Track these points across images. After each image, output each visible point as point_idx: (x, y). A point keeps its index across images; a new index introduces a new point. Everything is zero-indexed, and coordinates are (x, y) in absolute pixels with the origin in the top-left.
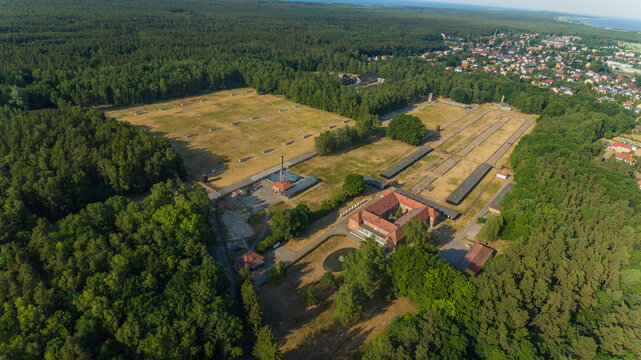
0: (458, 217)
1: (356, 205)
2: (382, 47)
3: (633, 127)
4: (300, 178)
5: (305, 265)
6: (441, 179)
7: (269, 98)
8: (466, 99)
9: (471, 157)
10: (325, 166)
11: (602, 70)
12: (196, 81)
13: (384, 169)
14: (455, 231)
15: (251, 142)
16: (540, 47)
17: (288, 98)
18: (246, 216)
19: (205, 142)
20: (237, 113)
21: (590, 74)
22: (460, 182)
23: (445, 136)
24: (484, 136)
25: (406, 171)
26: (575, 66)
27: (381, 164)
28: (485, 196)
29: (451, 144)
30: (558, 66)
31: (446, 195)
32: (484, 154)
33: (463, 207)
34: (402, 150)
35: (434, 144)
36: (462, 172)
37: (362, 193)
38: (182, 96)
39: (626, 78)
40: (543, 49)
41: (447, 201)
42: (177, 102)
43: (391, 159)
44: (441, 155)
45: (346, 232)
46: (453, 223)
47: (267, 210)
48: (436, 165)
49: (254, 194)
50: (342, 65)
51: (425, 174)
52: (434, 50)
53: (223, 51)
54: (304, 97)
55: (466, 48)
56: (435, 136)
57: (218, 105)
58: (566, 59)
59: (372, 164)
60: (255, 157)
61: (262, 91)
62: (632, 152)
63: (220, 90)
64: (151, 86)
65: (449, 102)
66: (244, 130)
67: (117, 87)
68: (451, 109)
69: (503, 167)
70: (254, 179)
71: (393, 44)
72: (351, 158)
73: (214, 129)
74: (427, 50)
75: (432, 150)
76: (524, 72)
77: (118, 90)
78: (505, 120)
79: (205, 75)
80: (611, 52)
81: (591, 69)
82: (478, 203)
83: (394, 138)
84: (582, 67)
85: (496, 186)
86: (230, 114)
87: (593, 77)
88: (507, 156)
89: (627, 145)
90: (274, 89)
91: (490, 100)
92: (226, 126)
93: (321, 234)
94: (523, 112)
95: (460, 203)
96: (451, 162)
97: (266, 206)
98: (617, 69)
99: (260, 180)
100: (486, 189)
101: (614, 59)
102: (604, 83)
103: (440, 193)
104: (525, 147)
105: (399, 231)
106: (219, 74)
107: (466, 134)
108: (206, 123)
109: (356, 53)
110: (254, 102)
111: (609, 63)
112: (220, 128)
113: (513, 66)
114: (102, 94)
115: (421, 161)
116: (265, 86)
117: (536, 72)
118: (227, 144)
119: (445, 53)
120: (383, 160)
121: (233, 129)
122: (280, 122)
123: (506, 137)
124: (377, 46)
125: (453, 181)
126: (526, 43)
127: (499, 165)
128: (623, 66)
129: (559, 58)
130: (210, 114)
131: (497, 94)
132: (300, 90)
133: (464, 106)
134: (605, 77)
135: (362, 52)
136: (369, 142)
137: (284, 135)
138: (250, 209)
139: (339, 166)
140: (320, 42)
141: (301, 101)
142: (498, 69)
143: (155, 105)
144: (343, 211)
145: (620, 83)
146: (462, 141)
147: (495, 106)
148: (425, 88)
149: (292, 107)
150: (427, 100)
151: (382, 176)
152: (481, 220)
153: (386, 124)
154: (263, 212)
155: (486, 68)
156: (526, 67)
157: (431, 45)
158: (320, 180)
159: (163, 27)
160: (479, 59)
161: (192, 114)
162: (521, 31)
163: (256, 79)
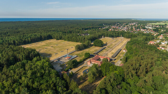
0: (115, 60)
1: (89, 60)
2: (88, 28)
3: (154, 39)
4: (72, 56)
5: (78, 73)
6: (109, 53)
7: (60, 41)
8: (112, 36)
9: (116, 48)
10: (78, 53)
11: (144, 28)
12: (38, 38)
14: (115, 63)
15: (57, 50)
16: (128, 25)
17: (65, 40)
18: (59, 65)
19: (44, 51)
20: (51, 44)
21: (142, 29)
22: (114, 53)
23: (108, 45)
24: (118, 44)
25: (100, 52)
26: (138, 28)
27: (93, 51)
28: (121, 55)
29: (110, 46)
30: (133, 29)
31: (111, 56)
32: (119, 47)
33: (116, 58)
34: (98, 48)
35: (106, 46)
36: (114, 51)
37: (89, 57)
38: (35, 42)
39: (150, 30)
40: (129, 26)
41: (112, 57)
42: (34, 43)
44: (108, 48)
45: (87, 66)
46: (114, 61)
47: (65, 63)
48: (108, 50)
49: (61, 61)
50: (78, 32)
51: (105, 52)
52: (101, 27)
53: (45, 31)
54: (69, 39)
55: (110, 27)
56: (106, 45)
57: (46, 43)
58: (135, 27)
59: (91, 52)
60: (59, 53)
61: (57, 39)
62: (155, 43)
63: (45, 40)
64: (26, 40)
66: (54, 48)
68: (108, 39)
69: (124, 49)
70: (60, 57)
71: (91, 27)
72: (85, 51)
73: (46, 48)
74: (100, 28)
75: (106, 48)
76: (125, 30)
77: (17, 41)
78: (123, 40)
79: (41, 37)
80: (146, 25)
81: (142, 28)
82: (119, 57)
83: (95, 46)
84: (140, 28)
85: (123, 53)
86: (49, 45)
88: (125, 47)
89: (153, 42)
90: (61, 38)
91: (118, 36)
92: (49, 47)
93: (81, 67)
94: (127, 38)
95: (115, 57)
96: (111, 50)
97: (65, 62)
98: (148, 28)
99: (62, 57)
100: (121, 54)
101: (147, 26)
102: (145, 31)
104: (129, 44)
105: (101, 63)
106: (45, 36)
107: (114, 44)
108: (43, 47)
109: (81, 29)
110: (56, 42)
111: (146, 27)
112: (47, 48)
113: (122, 29)
114: (12, 42)
115: (103, 50)
116: (58, 38)
117: (128, 30)
118: (50, 51)
119: (105, 28)
120: (94, 51)
121: (51, 48)
122: (64, 45)
123: (123, 44)
124: (87, 27)
125: (112, 53)
126: (125, 25)
127: (123, 49)
128: (149, 27)
129: (133, 27)
130: (44, 45)
131: (120, 35)
132: (68, 37)
133: (112, 38)
134: (145, 30)
135: (83, 29)
136: (89, 47)
137: (65, 48)
138: (60, 64)
139: (82, 53)
140: (71, 28)
141: (69, 40)
142: (119, 30)
143: (28, 45)
144: (85, 62)
145: (149, 31)
146: (113, 45)
147: (120, 38)
148: (101, 34)
149: (66, 42)
150: (102, 38)
151: (94, 54)
152: (121, 60)
153: (93, 43)
154: (63, 64)
155: (116, 30)
156: (126, 29)
157: (101, 26)
158: (78, 56)
159: (26, 27)
160: (113, 29)
161: (39, 46)
162: (123, 22)
163: (55, 36)
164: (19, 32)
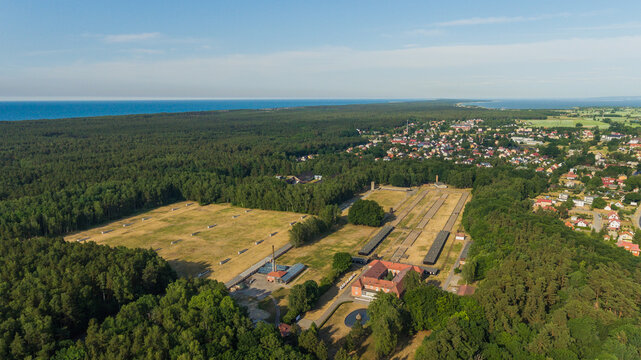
0: (438, 272)
1: (349, 278)
2: (306, 147)
3: (548, 186)
4: (288, 268)
5: (330, 327)
6: (411, 249)
7: (214, 208)
8: (406, 183)
9: (429, 227)
10: (305, 255)
11: (510, 145)
12: (131, 200)
13: (359, 249)
14: (440, 283)
15: (222, 247)
16: (451, 132)
17: (235, 204)
18: (256, 303)
19: (172, 254)
20: (189, 225)
21: (501, 150)
22: (428, 248)
23: (400, 216)
24: (432, 211)
25: (379, 247)
26: (486, 144)
27: (354, 246)
28: (453, 255)
29: (408, 221)
30: (472, 146)
31: (422, 259)
32: (439, 224)
33: (438, 264)
34: (367, 233)
35: (394, 223)
36: (427, 240)
37: (350, 269)
38: (119, 218)
39: (531, 149)
40: (454, 134)
41: (425, 263)
42: (116, 223)
43: (362, 241)
44: (404, 231)
45: (350, 299)
46: (436, 278)
47: (271, 296)
48: (403, 239)
49: (252, 287)
50: (274, 167)
51: (396, 247)
52: (355, 145)
53: (142, 168)
54: (253, 201)
55: (384, 139)
56: (391, 217)
57: (164, 220)
58: (477, 140)
59: (346, 246)
60: (234, 259)
61: (205, 202)
62: (553, 205)
63: (157, 206)
64: (86, 210)
65: (390, 188)
66: (207, 238)
67: (50, 215)
68: (394, 193)
69: (458, 231)
70: (244, 275)
71: (316, 143)
72: (325, 245)
73: (176, 242)
74: (348, 145)
75: (394, 228)
76: (445, 154)
77: (52, 220)
78: (445, 196)
79: (140, 194)
80: (512, 129)
81: (500, 145)
82: (448, 260)
83: (356, 223)
84: (493, 145)
85: (458, 246)
86: (182, 227)
87: (504, 153)
88: (458, 223)
89: (548, 200)
90: (217, 198)
91: (426, 181)
92: (184, 237)
93: (330, 305)
94: (458, 187)
95: (436, 261)
96: (414, 235)
97: (269, 293)
98: (522, 143)
99: (251, 275)
100: (451, 249)
101: (516, 135)
102: (515, 156)
103: (416, 258)
104: (473, 211)
105: (398, 286)
106: (155, 190)
107: (417, 211)
108: (163, 238)
109: (284, 154)
110: (201, 213)
111: (514, 139)
112: (180, 240)
113: (434, 151)
114: (34, 224)
115: (388, 238)
116: (207, 196)
117: (456, 154)
118: (197, 253)
119: (367, 146)
120: (355, 242)
121: (195, 238)
122: (238, 227)
123: (450, 210)
124: (301, 147)
125: (423, 248)
126: (437, 129)
127: (454, 230)
128: (526, 140)
129: (471, 140)
130: (161, 230)
131: (430, 177)
132: (249, 194)
133: (405, 189)
134: (514, 151)
135: (288, 154)
136: (333, 231)
137: (248, 236)
138: (256, 299)
139: (317, 253)
140: (240, 149)
141: (251, 205)
142: (422, 154)
143: (96, 229)
144: (341, 285)
145: (528, 154)
146: (415, 217)
147: (432, 186)
148: (366, 177)
149: (243, 213)
150: (370, 189)
151: (359, 254)
152: (457, 271)
153: (345, 212)
154: (267, 299)
155: (411, 155)
156: (446, 150)
157: (352, 139)
158: (306, 267)
160: (402, 148)
161: (142, 232)
162: (429, 119)
163: (196, 190)
164: (37, 177)
